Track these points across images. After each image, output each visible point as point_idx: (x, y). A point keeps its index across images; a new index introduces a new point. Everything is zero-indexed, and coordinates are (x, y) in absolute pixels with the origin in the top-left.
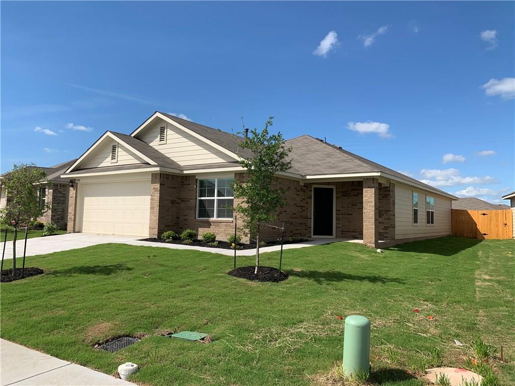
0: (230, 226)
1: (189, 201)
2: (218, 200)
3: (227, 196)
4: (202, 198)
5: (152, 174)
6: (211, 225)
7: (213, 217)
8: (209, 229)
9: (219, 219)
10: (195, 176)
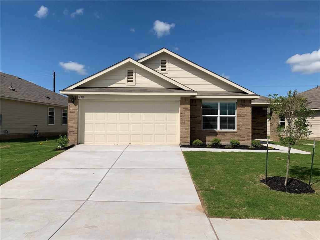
0: (234, 134)
1: (196, 118)
2: (220, 117)
3: (228, 115)
4: (206, 116)
5: (181, 97)
6: (217, 134)
7: (216, 128)
8: (216, 137)
9: (222, 130)
10: (201, 100)
